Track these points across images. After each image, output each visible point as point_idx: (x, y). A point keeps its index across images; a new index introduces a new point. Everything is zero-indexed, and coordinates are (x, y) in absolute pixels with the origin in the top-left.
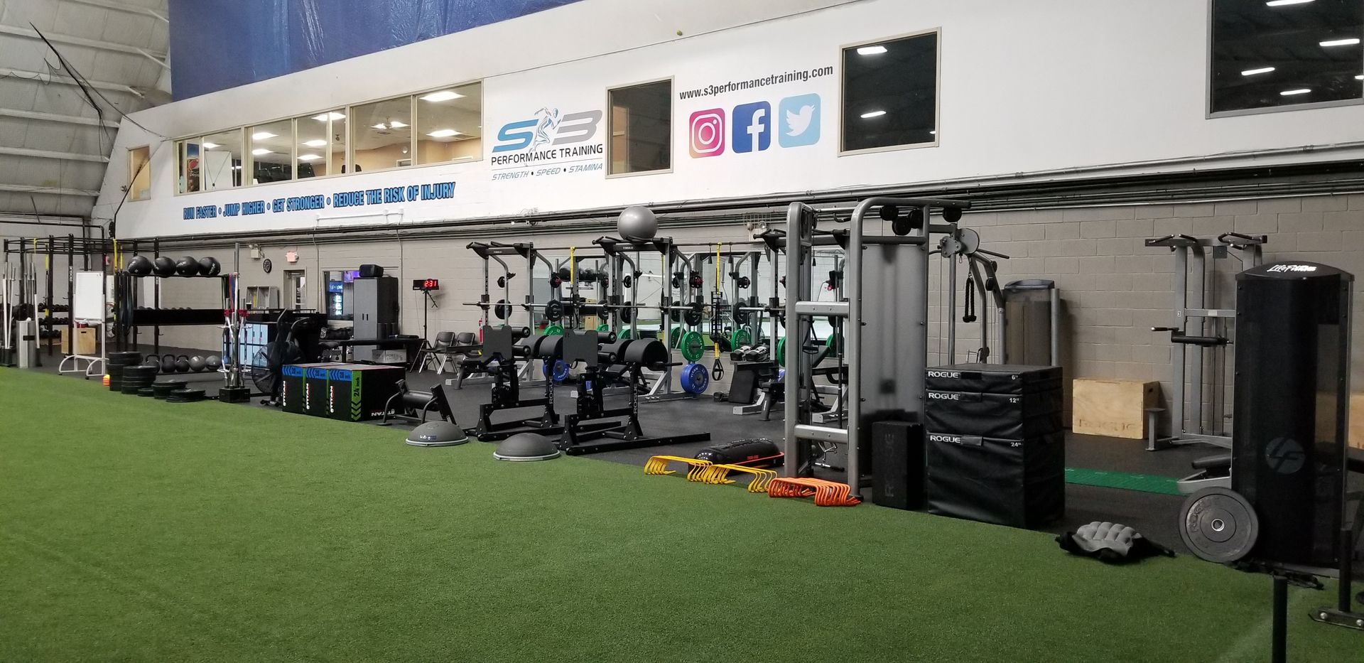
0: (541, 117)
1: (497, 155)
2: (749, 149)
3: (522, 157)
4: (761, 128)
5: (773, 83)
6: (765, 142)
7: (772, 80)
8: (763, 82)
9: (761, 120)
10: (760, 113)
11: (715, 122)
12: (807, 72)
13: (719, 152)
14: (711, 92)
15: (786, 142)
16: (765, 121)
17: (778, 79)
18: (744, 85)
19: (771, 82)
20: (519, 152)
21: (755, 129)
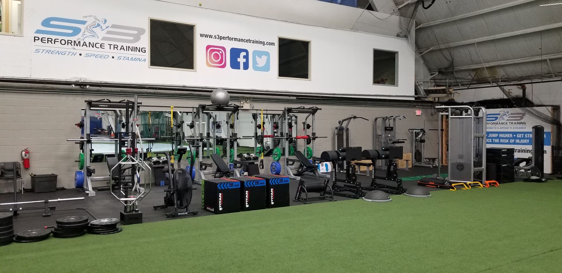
0: (90, 21)
1: (41, 36)
2: (239, 68)
3: (68, 42)
4: (245, 60)
5: (249, 42)
6: (246, 66)
7: (249, 41)
8: (245, 41)
9: (244, 57)
10: (244, 54)
11: (221, 52)
12: (264, 42)
13: (224, 66)
14: (218, 38)
15: (256, 68)
16: (246, 57)
17: (252, 41)
18: (236, 39)
19: (248, 42)
20: (67, 38)
21: (241, 60)
